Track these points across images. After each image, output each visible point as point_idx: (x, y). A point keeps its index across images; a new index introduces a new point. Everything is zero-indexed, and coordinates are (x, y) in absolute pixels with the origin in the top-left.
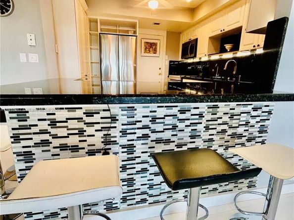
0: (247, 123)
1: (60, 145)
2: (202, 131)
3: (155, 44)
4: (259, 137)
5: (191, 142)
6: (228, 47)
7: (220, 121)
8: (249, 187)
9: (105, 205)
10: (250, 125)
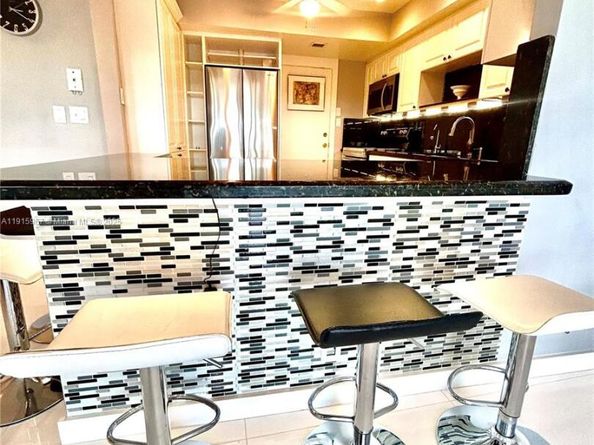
0: (477, 238)
1: (128, 273)
2: (390, 252)
3: (316, 86)
4: (501, 264)
5: (368, 272)
6: (457, 90)
7: (424, 233)
8: (482, 359)
9: (209, 386)
10: (482, 240)
